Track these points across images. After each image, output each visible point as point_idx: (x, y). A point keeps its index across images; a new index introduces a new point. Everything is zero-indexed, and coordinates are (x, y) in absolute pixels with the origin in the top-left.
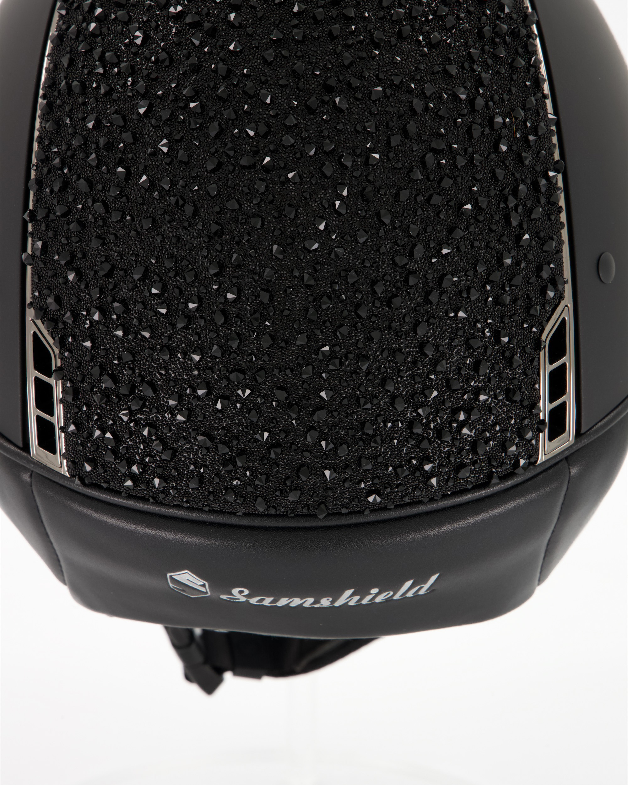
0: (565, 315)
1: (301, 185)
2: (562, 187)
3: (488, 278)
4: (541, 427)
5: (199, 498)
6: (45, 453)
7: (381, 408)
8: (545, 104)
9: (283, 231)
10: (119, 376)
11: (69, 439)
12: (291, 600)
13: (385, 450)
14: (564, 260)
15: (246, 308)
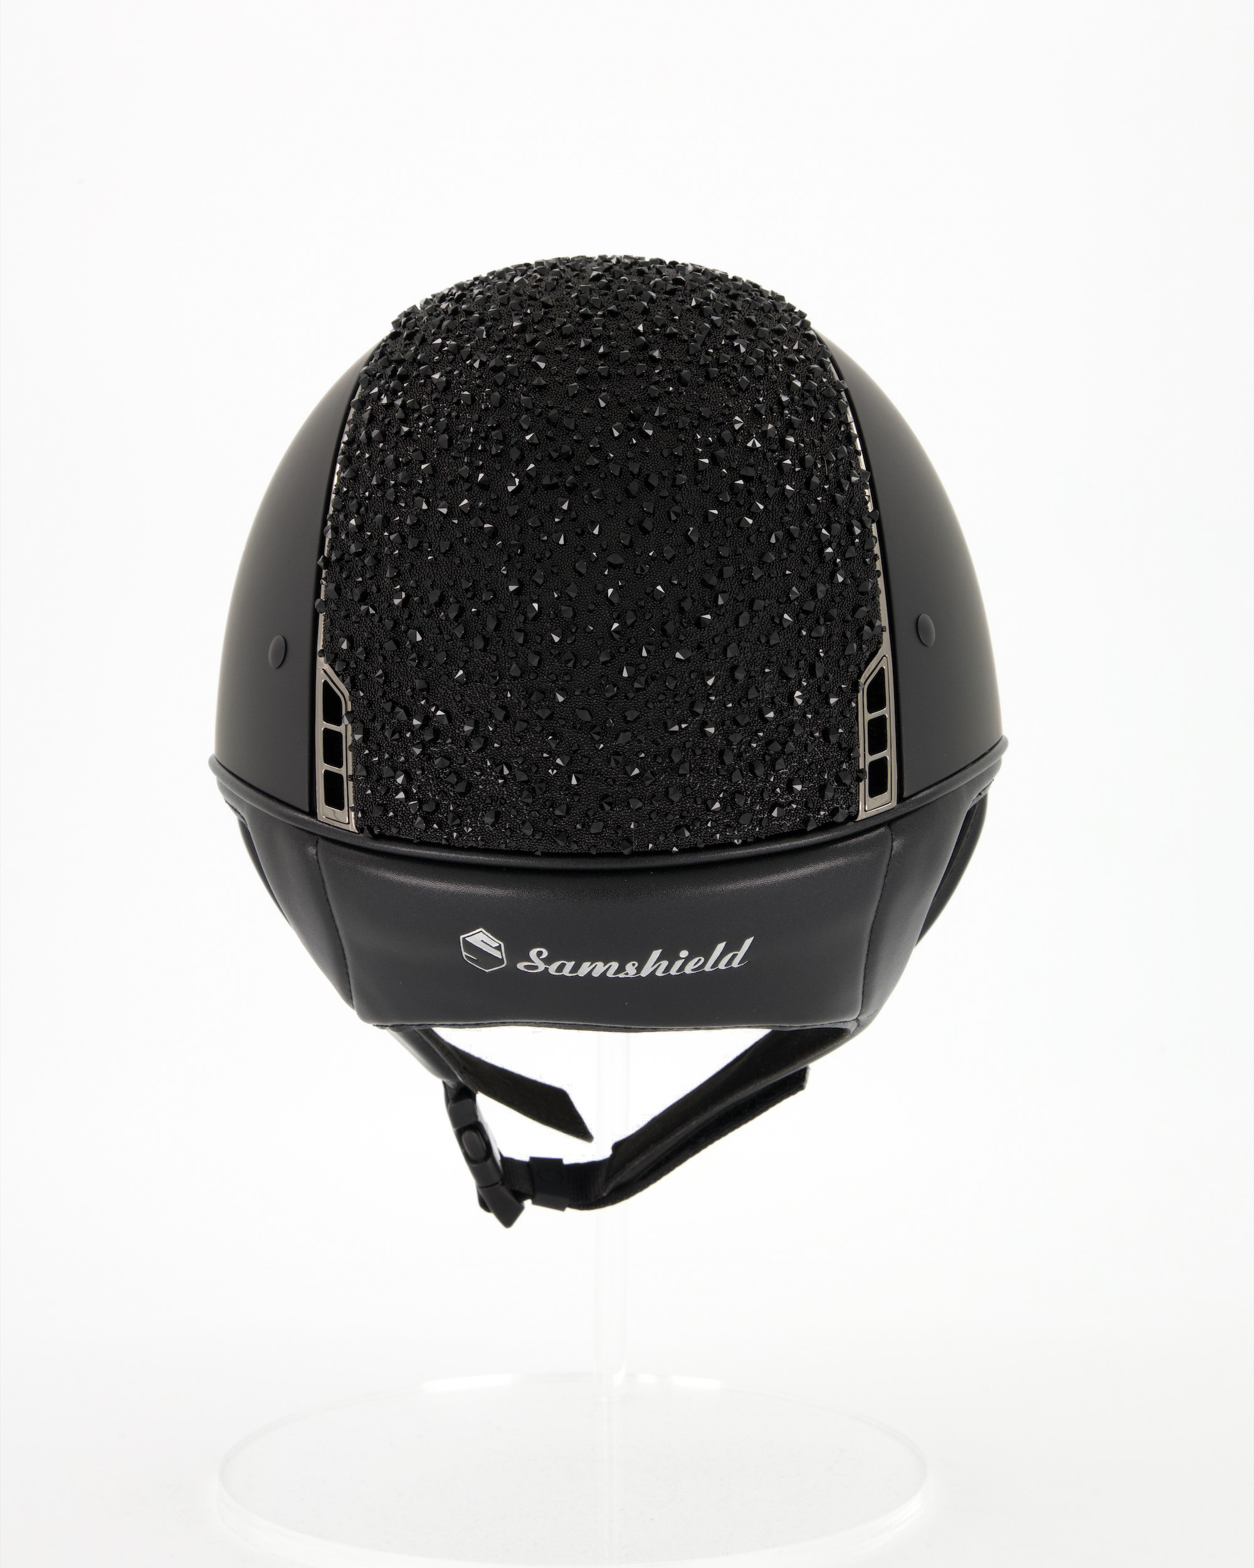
0: (883, 665)
1: (606, 504)
2: (877, 536)
3: (801, 608)
4: (860, 775)
5: (495, 836)
6: (333, 810)
7: (689, 733)
8: (858, 461)
9: (587, 548)
10: (412, 709)
11: (358, 786)
12: (594, 965)
13: (694, 780)
14: (881, 608)
15: (546, 626)
